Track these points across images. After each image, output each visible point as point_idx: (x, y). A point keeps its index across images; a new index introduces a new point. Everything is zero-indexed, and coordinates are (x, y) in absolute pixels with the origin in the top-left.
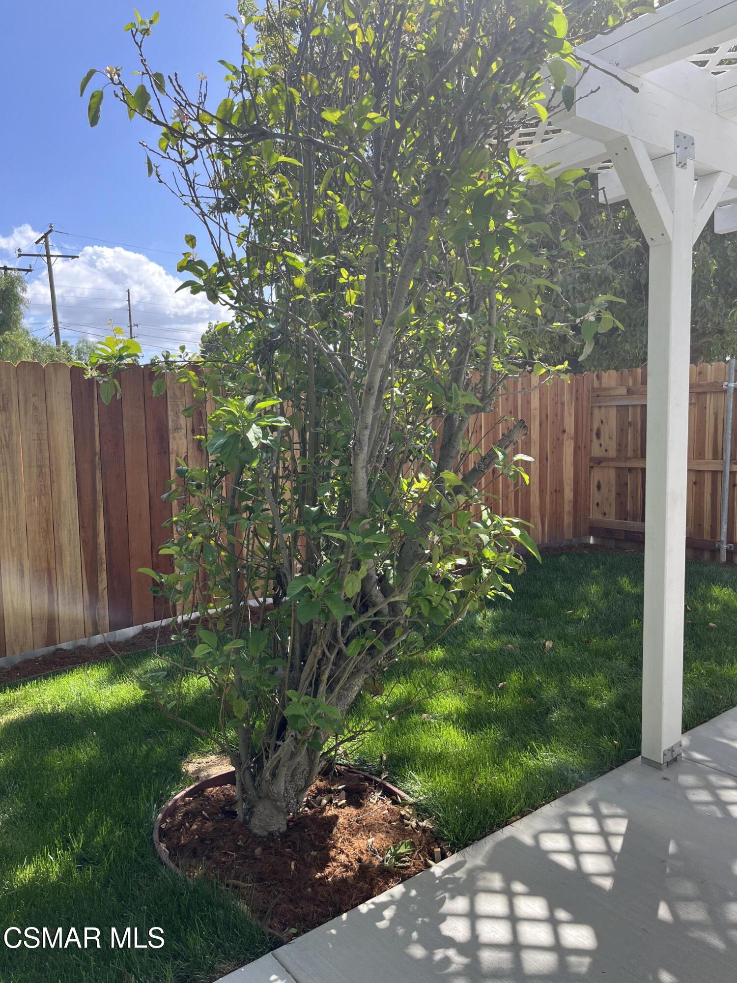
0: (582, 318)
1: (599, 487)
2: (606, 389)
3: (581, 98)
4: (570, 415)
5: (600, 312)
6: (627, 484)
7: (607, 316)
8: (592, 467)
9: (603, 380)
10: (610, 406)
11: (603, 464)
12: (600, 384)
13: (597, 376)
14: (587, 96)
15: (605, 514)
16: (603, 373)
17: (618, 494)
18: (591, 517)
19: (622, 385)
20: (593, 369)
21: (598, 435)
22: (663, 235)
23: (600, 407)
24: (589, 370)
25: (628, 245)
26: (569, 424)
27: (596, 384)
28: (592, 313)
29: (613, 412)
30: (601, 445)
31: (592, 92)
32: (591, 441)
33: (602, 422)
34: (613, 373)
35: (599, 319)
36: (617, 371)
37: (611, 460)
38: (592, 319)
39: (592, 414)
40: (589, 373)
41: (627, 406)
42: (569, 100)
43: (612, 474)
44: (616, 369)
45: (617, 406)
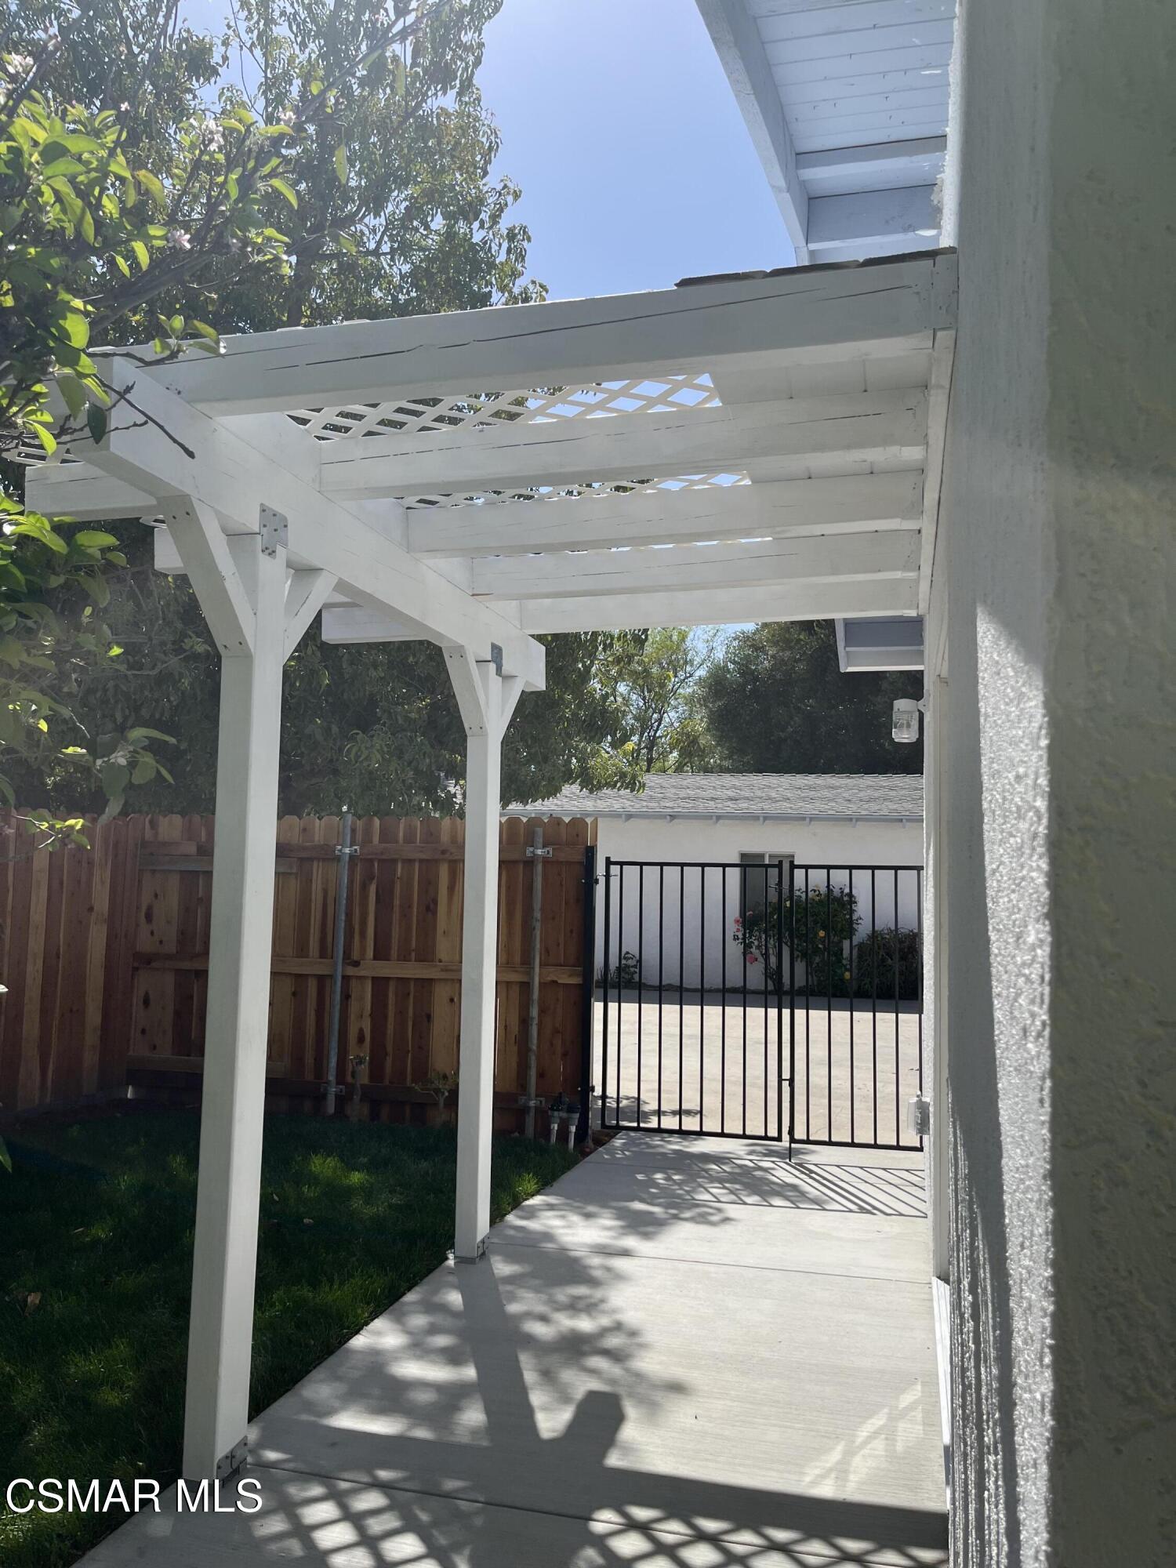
0: (106, 759)
1: (146, 1002)
2: (164, 844)
3: (117, 429)
4: (103, 883)
5: (135, 751)
6: (192, 997)
7: (148, 759)
8: (136, 969)
9: (161, 830)
10: (170, 871)
11: (154, 965)
12: (156, 834)
13: (151, 822)
14: (127, 428)
15: (155, 1047)
16: (161, 818)
17: (177, 1014)
18: (131, 1053)
19: (190, 839)
20: (145, 808)
21: (149, 917)
22: (241, 643)
23: (154, 872)
24: (140, 811)
25: (192, 647)
26: (101, 899)
27: (149, 834)
28: (121, 753)
29: (174, 882)
30: (152, 933)
31: (135, 425)
32: (137, 925)
33: (156, 896)
34: (177, 819)
35: (132, 764)
36: (183, 816)
37: (169, 957)
38: (123, 761)
39: (140, 881)
40: (136, 816)
41: (197, 872)
42: (98, 426)
43: (169, 980)
44: (183, 813)
45: (181, 871)
